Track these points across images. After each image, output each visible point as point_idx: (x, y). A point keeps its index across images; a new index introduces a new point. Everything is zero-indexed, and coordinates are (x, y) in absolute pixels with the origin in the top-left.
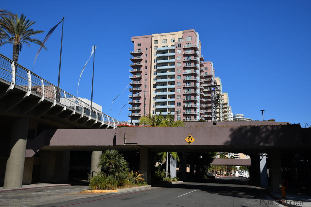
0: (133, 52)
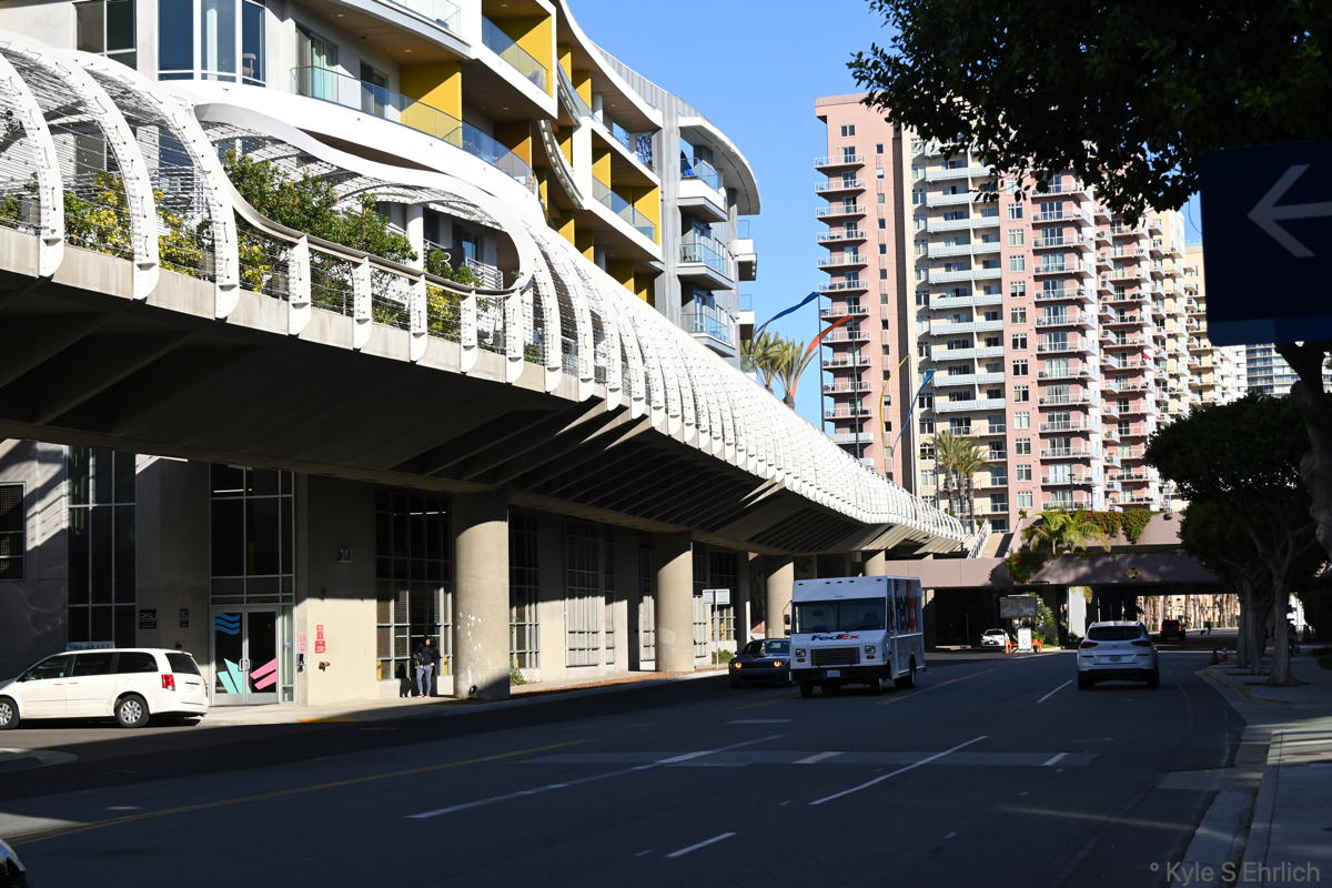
0: (828, 162)
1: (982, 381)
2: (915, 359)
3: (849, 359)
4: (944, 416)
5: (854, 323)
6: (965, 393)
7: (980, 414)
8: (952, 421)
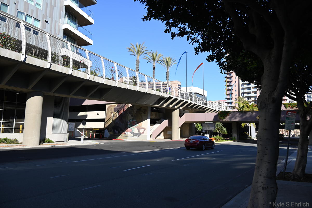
1: (253, 91)
2: (241, 88)
3: (230, 88)
4: (246, 97)
5: (231, 82)
6: (249, 93)
7: (252, 97)
8: (247, 98)
